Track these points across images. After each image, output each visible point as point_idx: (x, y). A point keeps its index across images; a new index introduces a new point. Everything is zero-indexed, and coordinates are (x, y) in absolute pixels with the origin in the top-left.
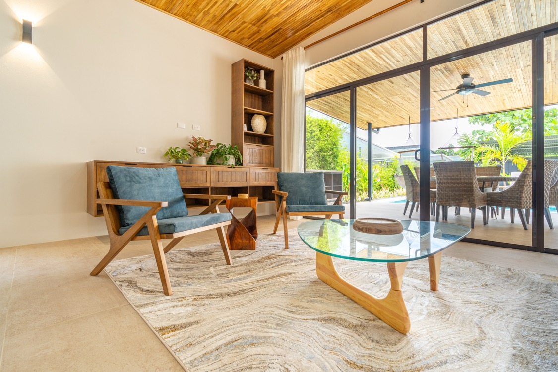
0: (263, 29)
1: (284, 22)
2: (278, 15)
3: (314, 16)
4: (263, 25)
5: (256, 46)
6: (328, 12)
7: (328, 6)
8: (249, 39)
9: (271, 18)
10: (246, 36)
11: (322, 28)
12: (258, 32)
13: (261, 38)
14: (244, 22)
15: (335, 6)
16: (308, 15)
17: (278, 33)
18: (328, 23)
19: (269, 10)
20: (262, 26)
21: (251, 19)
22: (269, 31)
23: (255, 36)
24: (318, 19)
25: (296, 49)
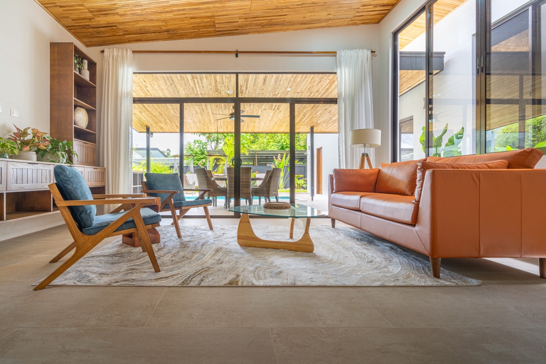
0: (97, 19)
1: (124, 23)
2: (122, 15)
3: (152, 29)
4: (101, 16)
5: (75, 29)
6: (166, 32)
7: (169, 27)
8: (73, 20)
9: (114, 14)
10: (73, 17)
11: (152, 40)
12: (90, 19)
13: (88, 25)
14: (82, 5)
15: (173, 30)
16: (149, 26)
17: (110, 28)
18: (160, 39)
19: (117, 8)
20: (98, 17)
21: (92, 6)
22: (102, 23)
23: (83, 21)
24: (155, 33)
25: (122, 49)
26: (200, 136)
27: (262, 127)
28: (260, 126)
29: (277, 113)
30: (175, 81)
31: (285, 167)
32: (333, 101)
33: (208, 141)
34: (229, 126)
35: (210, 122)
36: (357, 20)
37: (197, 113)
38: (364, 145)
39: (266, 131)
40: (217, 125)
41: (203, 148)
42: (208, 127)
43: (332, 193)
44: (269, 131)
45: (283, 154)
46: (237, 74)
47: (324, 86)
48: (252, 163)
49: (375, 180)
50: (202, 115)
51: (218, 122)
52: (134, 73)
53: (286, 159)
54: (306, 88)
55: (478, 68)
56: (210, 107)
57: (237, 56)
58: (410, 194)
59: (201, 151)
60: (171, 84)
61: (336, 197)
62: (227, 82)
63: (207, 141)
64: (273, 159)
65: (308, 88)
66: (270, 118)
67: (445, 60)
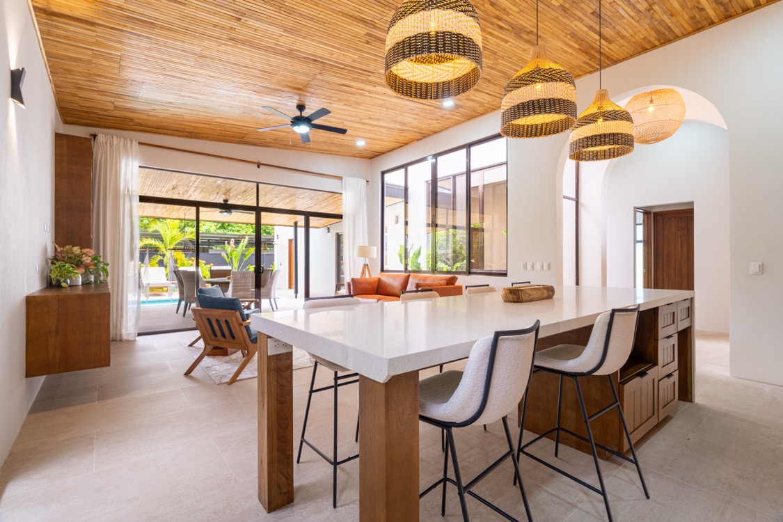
4: (124, 111)
6: (188, 132)
12: (106, 110)
15: (197, 133)
20: (120, 111)
24: (174, 131)
25: (131, 141)
32: (339, 217)
38: (365, 258)
46: (258, 183)
49: (377, 285)
52: (140, 167)
57: (259, 167)
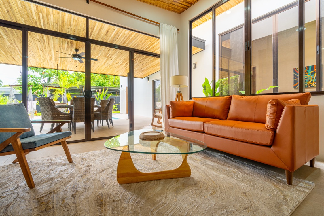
26: (33, 72)
27: (95, 69)
28: (94, 68)
29: (109, 60)
30: (13, 8)
31: (104, 97)
32: (157, 56)
33: (42, 76)
34: (68, 65)
35: (51, 59)
36: (171, 7)
37: (38, 49)
38: (179, 86)
39: (97, 72)
40: (57, 62)
41: (37, 81)
42: (48, 63)
43: (169, 118)
44: (99, 73)
45: (103, 89)
46: (88, 18)
47: (146, 46)
48: (79, 94)
49: (193, 108)
50: (43, 51)
51: (58, 60)
53: (104, 92)
54: (134, 45)
55: (246, 47)
56: (52, 46)
58: (224, 118)
59: (35, 83)
60: (8, 11)
61: (175, 121)
62: (74, 25)
63: (40, 77)
64: (96, 92)
65: (136, 45)
66: (103, 63)
67: (206, 44)
